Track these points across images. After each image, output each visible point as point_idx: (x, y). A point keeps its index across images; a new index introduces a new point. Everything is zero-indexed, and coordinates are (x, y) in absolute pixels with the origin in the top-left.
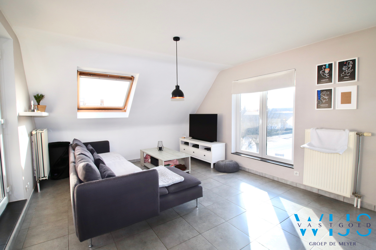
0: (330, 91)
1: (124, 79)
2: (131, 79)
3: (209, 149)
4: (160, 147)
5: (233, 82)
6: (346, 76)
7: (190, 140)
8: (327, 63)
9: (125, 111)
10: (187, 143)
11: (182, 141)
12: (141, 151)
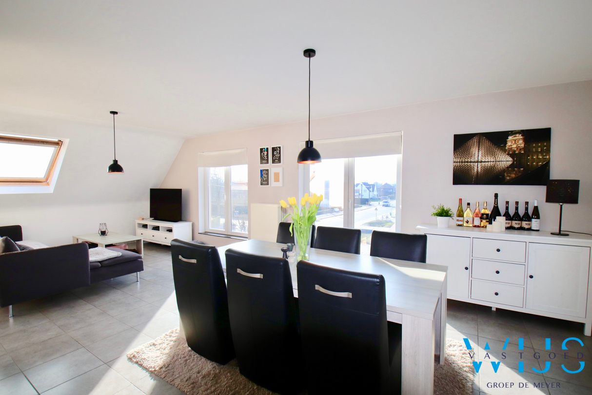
0: (268, 170)
1: (46, 144)
2: (58, 144)
3: (170, 230)
4: (103, 230)
5: (199, 153)
6: (276, 159)
7: (151, 221)
8: (266, 147)
9: (48, 184)
10: (145, 226)
11: (139, 224)
12: (73, 237)
